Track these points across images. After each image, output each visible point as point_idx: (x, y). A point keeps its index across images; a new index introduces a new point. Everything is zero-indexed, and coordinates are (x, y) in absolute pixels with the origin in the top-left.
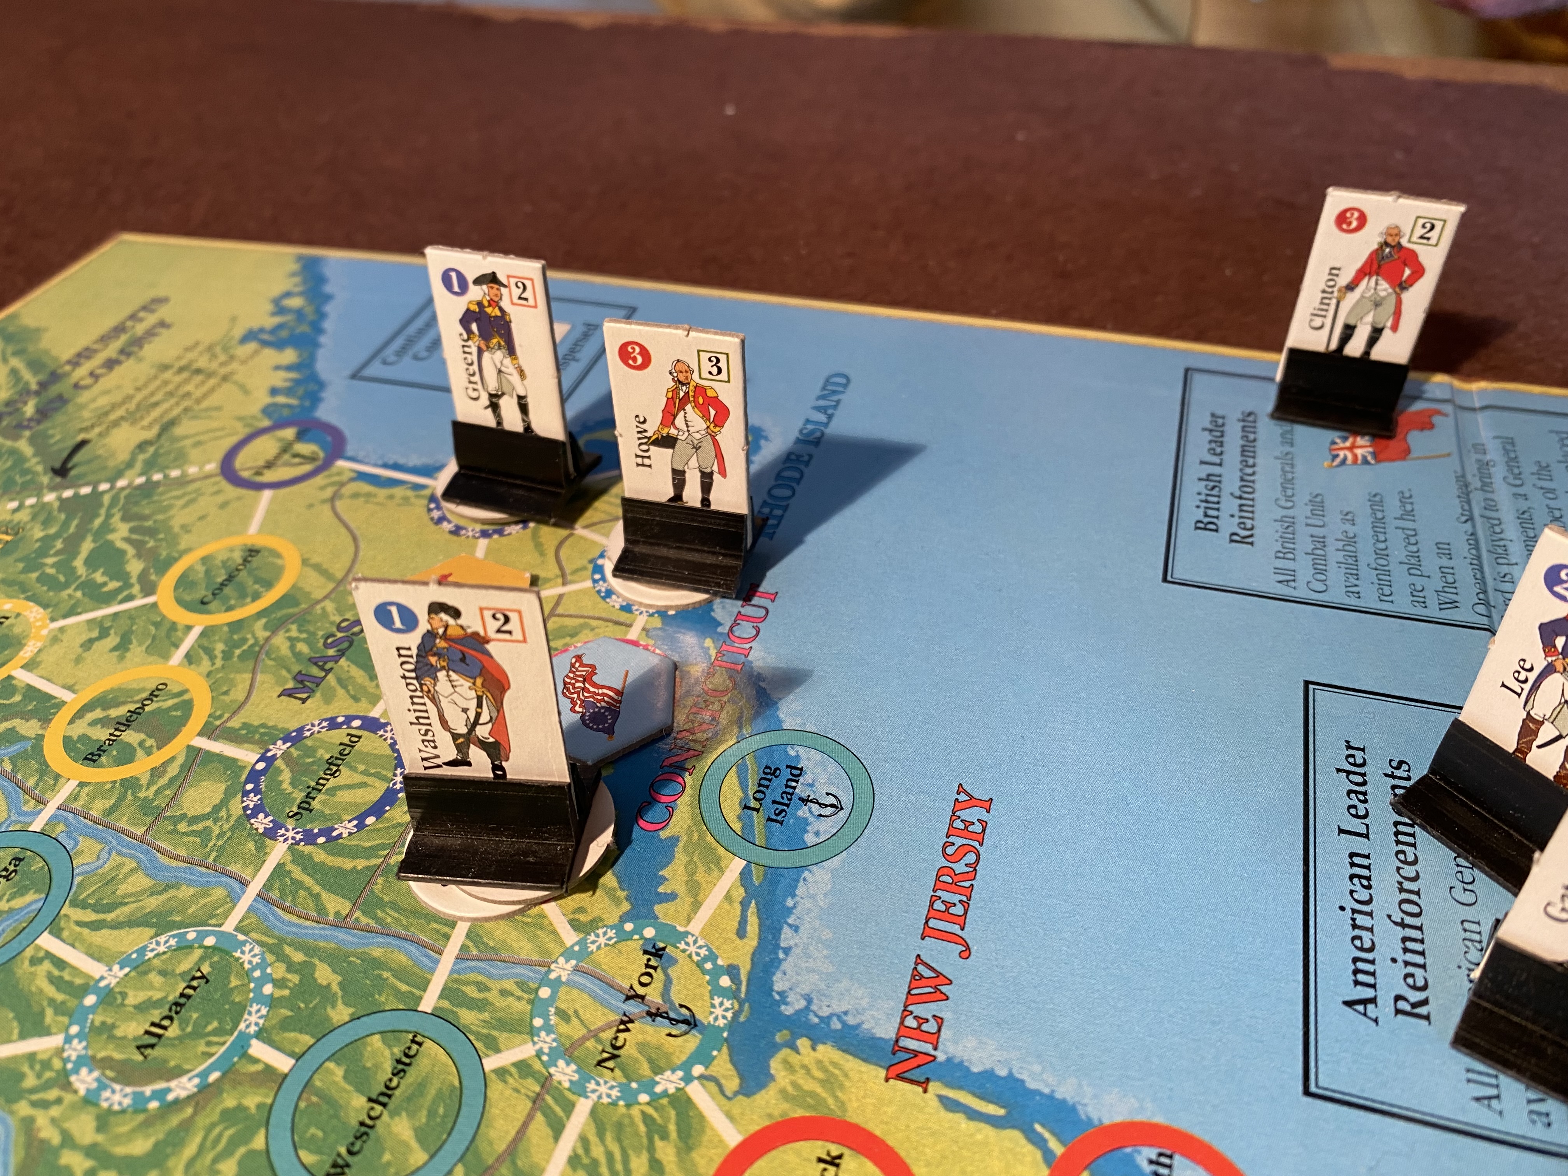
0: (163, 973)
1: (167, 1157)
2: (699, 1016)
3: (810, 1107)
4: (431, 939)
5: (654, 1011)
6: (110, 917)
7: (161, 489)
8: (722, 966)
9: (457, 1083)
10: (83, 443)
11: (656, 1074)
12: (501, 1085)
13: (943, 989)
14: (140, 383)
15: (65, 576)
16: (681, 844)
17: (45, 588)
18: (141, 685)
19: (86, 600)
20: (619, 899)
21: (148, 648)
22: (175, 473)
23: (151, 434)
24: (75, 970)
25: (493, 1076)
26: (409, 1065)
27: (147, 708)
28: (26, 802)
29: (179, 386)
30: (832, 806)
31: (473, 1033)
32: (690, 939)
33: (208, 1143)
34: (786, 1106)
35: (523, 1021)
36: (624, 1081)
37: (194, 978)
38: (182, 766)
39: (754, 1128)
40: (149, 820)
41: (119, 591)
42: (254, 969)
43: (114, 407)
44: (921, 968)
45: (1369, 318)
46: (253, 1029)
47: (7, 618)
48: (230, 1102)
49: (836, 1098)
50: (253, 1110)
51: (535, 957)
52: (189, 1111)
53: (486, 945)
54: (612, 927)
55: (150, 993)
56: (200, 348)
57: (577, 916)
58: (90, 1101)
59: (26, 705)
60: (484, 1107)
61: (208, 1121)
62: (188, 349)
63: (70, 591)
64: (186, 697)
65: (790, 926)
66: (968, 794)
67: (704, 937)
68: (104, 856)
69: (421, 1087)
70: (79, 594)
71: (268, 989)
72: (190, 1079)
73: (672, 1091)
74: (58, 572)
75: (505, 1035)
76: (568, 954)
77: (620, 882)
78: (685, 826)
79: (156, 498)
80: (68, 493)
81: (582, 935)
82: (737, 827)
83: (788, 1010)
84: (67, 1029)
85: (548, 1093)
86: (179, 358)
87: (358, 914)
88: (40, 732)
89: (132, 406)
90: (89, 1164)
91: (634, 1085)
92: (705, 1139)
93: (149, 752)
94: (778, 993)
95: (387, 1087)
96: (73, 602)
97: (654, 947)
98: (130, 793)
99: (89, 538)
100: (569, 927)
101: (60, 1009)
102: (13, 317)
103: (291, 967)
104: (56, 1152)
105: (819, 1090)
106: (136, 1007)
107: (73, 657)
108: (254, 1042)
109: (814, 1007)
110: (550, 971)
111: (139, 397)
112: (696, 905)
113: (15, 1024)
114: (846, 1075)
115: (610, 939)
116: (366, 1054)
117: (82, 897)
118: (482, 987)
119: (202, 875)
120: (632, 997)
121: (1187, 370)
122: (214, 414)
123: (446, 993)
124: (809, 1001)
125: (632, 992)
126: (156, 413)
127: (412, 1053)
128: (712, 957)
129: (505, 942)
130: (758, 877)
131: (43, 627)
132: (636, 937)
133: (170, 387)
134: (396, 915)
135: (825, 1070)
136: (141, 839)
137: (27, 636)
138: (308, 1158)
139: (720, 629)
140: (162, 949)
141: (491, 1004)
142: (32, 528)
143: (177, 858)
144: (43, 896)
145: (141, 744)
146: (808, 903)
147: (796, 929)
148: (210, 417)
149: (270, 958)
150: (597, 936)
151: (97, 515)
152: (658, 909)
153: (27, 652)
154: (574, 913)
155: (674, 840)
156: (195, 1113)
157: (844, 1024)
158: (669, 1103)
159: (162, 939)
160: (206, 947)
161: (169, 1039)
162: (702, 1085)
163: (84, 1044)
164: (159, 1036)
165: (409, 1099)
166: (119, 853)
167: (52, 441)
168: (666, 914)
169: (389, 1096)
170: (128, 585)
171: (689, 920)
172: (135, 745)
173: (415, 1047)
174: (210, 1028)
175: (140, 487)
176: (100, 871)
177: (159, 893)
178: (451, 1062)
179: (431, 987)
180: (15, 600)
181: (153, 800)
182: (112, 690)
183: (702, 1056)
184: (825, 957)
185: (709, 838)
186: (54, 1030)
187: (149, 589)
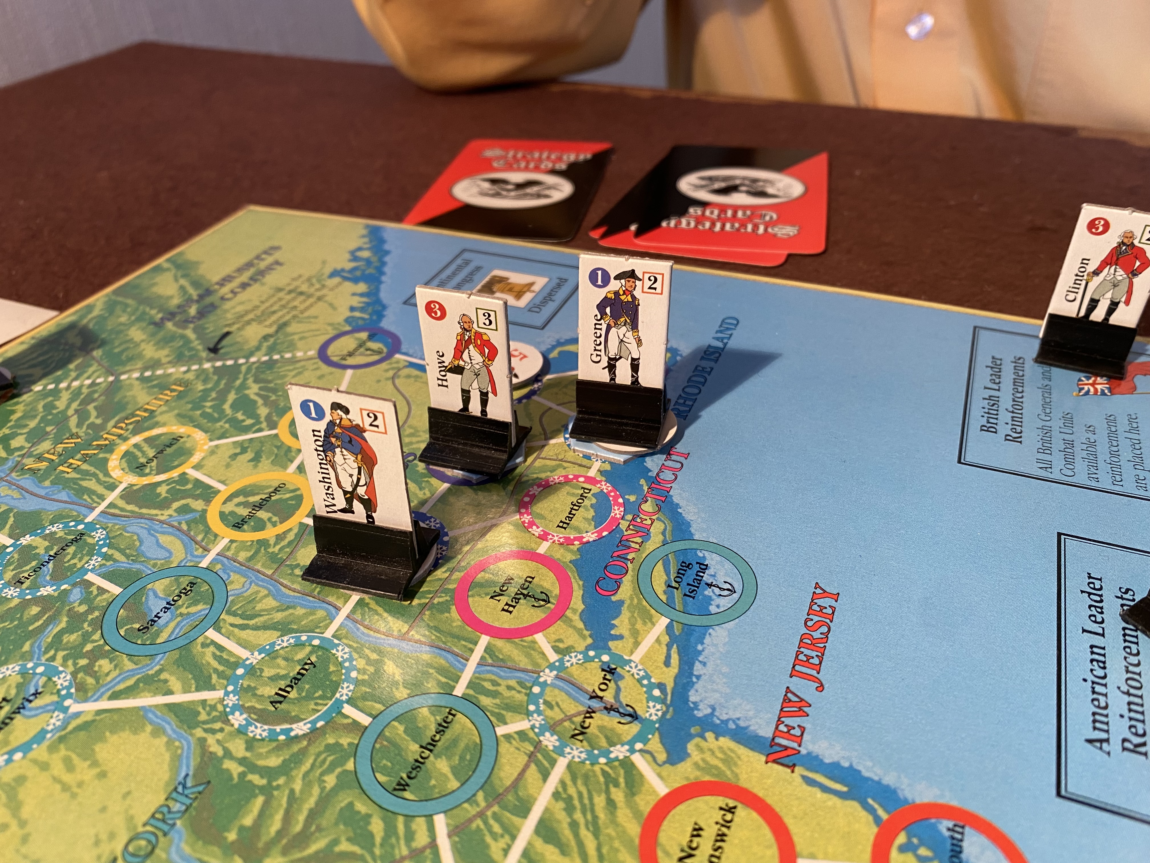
0: (286, 659)
1: (292, 769)
2: (640, 712)
3: (713, 775)
4: (461, 650)
5: (609, 706)
6: (251, 622)
7: (279, 364)
8: (654, 683)
9: (478, 741)
10: (228, 334)
11: (611, 746)
12: (507, 745)
13: (805, 709)
14: (263, 299)
15: (218, 413)
16: (626, 605)
17: (206, 421)
18: (268, 484)
19: (232, 429)
20: (585, 635)
21: (272, 461)
22: (288, 355)
23: (272, 330)
24: (230, 653)
25: (502, 739)
26: (447, 727)
27: (273, 498)
28: (197, 550)
29: (288, 302)
30: (728, 590)
31: (489, 711)
32: (633, 665)
33: (317, 764)
34: (698, 773)
35: (523, 706)
36: (589, 748)
37: (306, 664)
38: (296, 535)
39: (677, 785)
40: (275, 566)
41: (253, 425)
42: (345, 661)
43: (247, 312)
44: (789, 695)
45: (1109, 295)
46: (344, 698)
47: (182, 437)
48: (331, 741)
49: (732, 771)
50: (346, 747)
51: (530, 667)
52: (305, 743)
53: (497, 657)
54: (581, 653)
55: (278, 671)
56: (301, 280)
57: (557, 644)
58: (241, 731)
59: (195, 491)
60: (496, 757)
61: (317, 750)
62: (294, 279)
63: (221, 423)
64: (298, 493)
65: (700, 662)
66: (822, 589)
67: (642, 664)
68: (247, 585)
69: (455, 742)
70: (227, 426)
71: (354, 674)
72: (305, 724)
73: (621, 757)
74: (214, 411)
75: (510, 714)
76: (552, 667)
77: (585, 626)
78: (629, 595)
79: (275, 370)
80: (219, 364)
81: (561, 656)
82: (664, 598)
83: (699, 714)
84: (226, 687)
85: (538, 752)
86: (289, 284)
87: (412, 633)
88: (205, 508)
89: (258, 312)
90: (241, 769)
91: (596, 752)
92: (644, 789)
93: (274, 525)
94: (693, 703)
95: (433, 740)
96: (223, 430)
97: (609, 667)
98: (263, 548)
99: (233, 392)
100: (552, 650)
101: (221, 675)
102: (181, 254)
103: (369, 662)
104: (220, 760)
105: (720, 765)
106: (269, 678)
107: (225, 463)
108: (345, 705)
109: (716, 713)
110: (540, 677)
111: (263, 307)
112: (637, 644)
113: (193, 682)
114: (739, 758)
115: (579, 660)
116: (419, 719)
117: (233, 609)
118: (495, 683)
119: (310, 601)
120: (594, 697)
121: (975, 328)
122: (312, 320)
123: (471, 685)
124: (714, 709)
125: (594, 694)
126: (274, 318)
127: (449, 720)
128: (648, 677)
129: (509, 656)
130: (678, 630)
131: (204, 444)
132: (597, 660)
133: (283, 302)
134: (438, 635)
135: (725, 754)
136: (270, 577)
137: (194, 449)
138: (381, 778)
139: (650, 474)
140: (285, 644)
141: (501, 694)
142: (196, 384)
143: (294, 590)
144: (209, 606)
145: (269, 519)
146: (712, 649)
147: (704, 664)
148: (310, 322)
149: (355, 655)
150: (571, 657)
151: (237, 378)
152: (611, 644)
153: (195, 459)
154: (555, 642)
155: (621, 602)
156: (309, 745)
157: (737, 726)
158: (620, 765)
159: (285, 638)
160: (313, 646)
161: (290, 699)
162: (643, 756)
163: (237, 697)
164: (285, 697)
165: (447, 748)
166: (257, 585)
167: (208, 331)
168: (616, 648)
169: (434, 746)
170: (258, 422)
171: (632, 653)
172: (266, 519)
173: (451, 717)
174: (317, 695)
175: (265, 362)
176: (245, 595)
177: (283, 610)
178: (474, 728)
179: (461, 681)
180: (186, 427)
181: (277, 554)
182: (250, 485)
183: (641, 737)
184: (724, 683)
185: (645, 603)
186: (218, 688)
187: (273, 425)
